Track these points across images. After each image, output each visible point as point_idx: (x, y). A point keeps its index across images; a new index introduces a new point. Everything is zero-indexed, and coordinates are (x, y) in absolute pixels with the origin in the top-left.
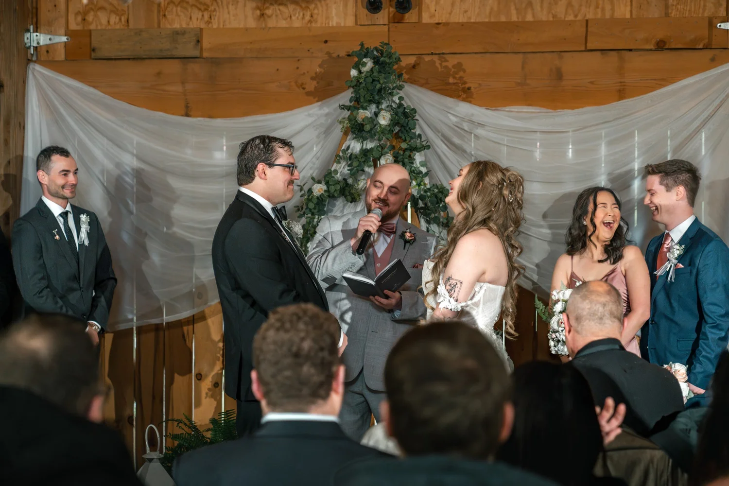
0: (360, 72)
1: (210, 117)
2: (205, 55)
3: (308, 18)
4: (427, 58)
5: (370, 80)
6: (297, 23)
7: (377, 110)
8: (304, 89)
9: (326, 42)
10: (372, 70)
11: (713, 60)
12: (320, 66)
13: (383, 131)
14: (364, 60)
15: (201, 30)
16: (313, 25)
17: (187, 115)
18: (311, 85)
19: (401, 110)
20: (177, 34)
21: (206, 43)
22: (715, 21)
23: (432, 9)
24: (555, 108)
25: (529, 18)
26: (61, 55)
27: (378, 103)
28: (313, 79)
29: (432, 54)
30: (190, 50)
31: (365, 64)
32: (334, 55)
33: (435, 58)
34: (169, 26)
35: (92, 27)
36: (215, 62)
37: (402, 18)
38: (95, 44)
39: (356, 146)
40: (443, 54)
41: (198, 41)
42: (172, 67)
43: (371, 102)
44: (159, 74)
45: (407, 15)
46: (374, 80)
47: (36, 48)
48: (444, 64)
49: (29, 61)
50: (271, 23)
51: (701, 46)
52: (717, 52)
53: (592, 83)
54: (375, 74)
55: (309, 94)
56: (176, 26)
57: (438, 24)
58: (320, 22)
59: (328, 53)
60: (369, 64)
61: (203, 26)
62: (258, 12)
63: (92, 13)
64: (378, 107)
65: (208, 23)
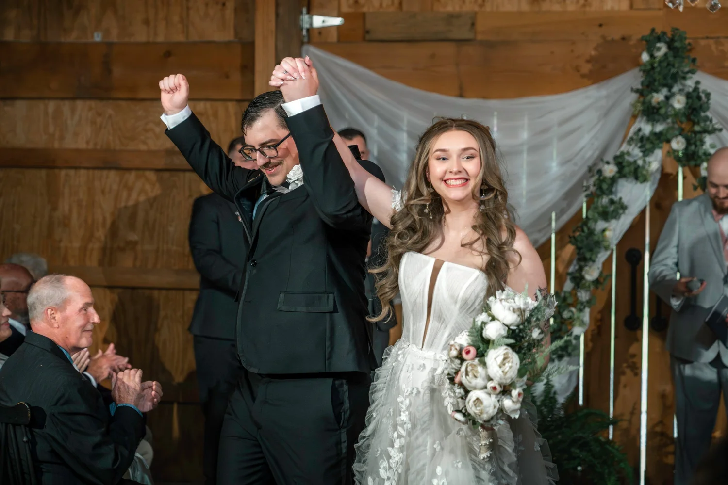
0: (652, 56)
1: (485, 97)
2: (479, 37)
4: (703, 42)
5: (665, 64)
6: (571, 7)
7: (669, 94)
8: (578, 71)
9: (601, 25)
10: (666, 55)
12: (596, 49)
13: (677, 114)
14: (658, 45)
15: (476, 13)
16: (588, 9)
17: (461, 96)
18: (586, 68)
19: (695, 94)
20: (452, 17)
21: (479, 27)
26: (334, 37)
27: (670, 87)
28: (588, 61)
29: (707, 38)
30: (464, 33)
31: (659, 49)
32: (609, 38)
33: (711, 42)
34: (441, 10)
35: (365, 9)
36: (489, 45)
38: (369, 26)
39: (647, 129)
40: (718, 38)
41: (473, 24)
42: (448, 49)
43: (665, 85)
44: (433, 56)
46: (668, 65)
47: (308, 30)
48: (720, 48)
49: (302, 43)
50: (546, 7)
54: (671, 59)
55: (583, 76)
56: (450, 9)
58: (595, 6)
59: (604, 37)
60: (662, 49)
61: (476, 9)
64: (670, 91)
65: (482, 6)
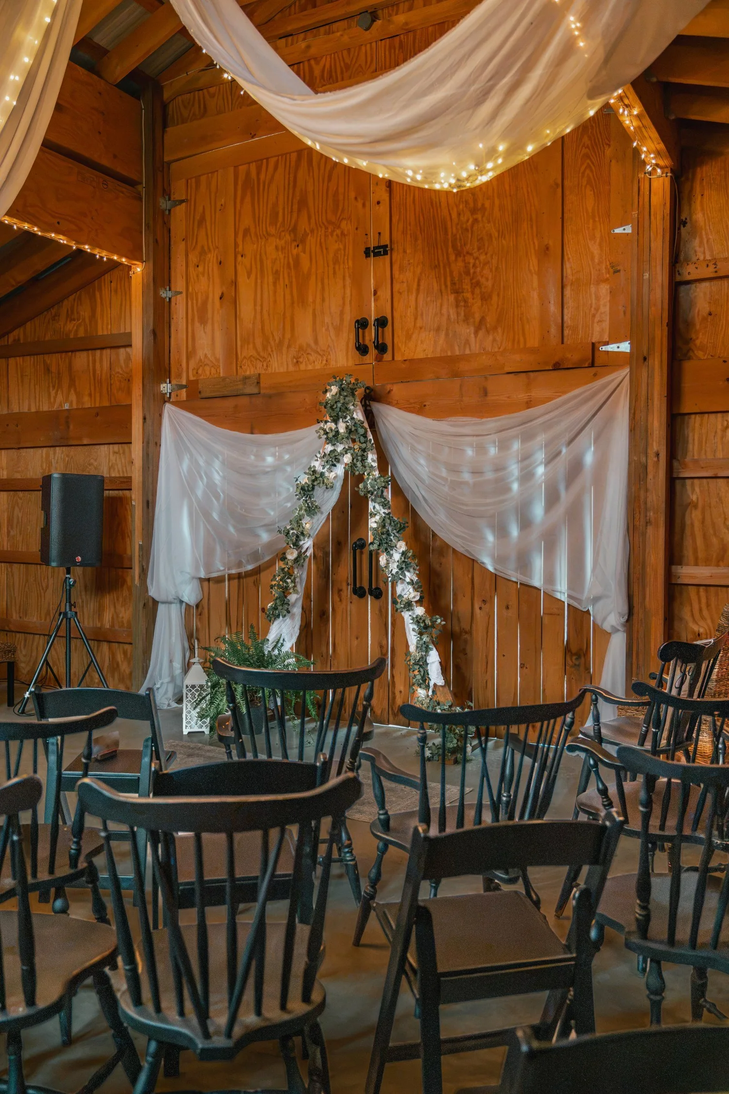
1: (265, 433)
2: (262, 392)
3: (324, 362)
6: (318, 366)
10: (336, 394)
11: (595, 375)
14: (332, 387)
15: (261, 374)
16: (328, 367)
17: (252, 433)
20: (246, 379)
21: (263, 384)
22: (597, 345)
23: (403, 350)
24: (482, 417)
25: (467, 352)
30: (251, 389)
34: (243, 374)
35: (201, 377)
36: (270, 397)
37: (382, 358)
38: (200, 387)
41: (258, 383)
42: (245, 400)
44: (236, 406)
45: (385, 356)
46: (336, 401)
47: (169, 394)
49: (165, 402)
50: (302, 367)
51: (586, 366)
52: (598, 369)
53: (508, 397)
56: (247, 373)
57: (405, 360)
58: (333, 364)
60: (334, 390)
61: (262, 372)
62: (295, 360)
63: (201, 368)
65: (266, 370)
